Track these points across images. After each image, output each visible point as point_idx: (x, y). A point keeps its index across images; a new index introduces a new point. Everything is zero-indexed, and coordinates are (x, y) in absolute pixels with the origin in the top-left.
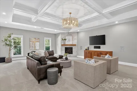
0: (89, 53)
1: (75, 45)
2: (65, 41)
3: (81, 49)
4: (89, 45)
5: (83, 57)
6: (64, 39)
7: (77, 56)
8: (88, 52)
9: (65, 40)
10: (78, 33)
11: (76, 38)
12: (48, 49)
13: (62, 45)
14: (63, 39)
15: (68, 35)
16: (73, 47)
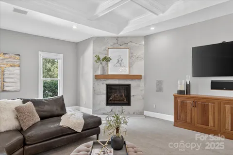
0: (195, 105)
1: (139, 77)
2: (107, 64)
3: (160, 89)
4: (189, 78)
5: (171, 118)
6: (102, 57)
7: (146, 113)
8: (189, 102)
9: (107, 59)
10: (147, 38)
11: (143, 56)
12: (51, 88)
13: (97, 77)
14: (99, 59)
15: (117, 46)
16: (133, 84)
